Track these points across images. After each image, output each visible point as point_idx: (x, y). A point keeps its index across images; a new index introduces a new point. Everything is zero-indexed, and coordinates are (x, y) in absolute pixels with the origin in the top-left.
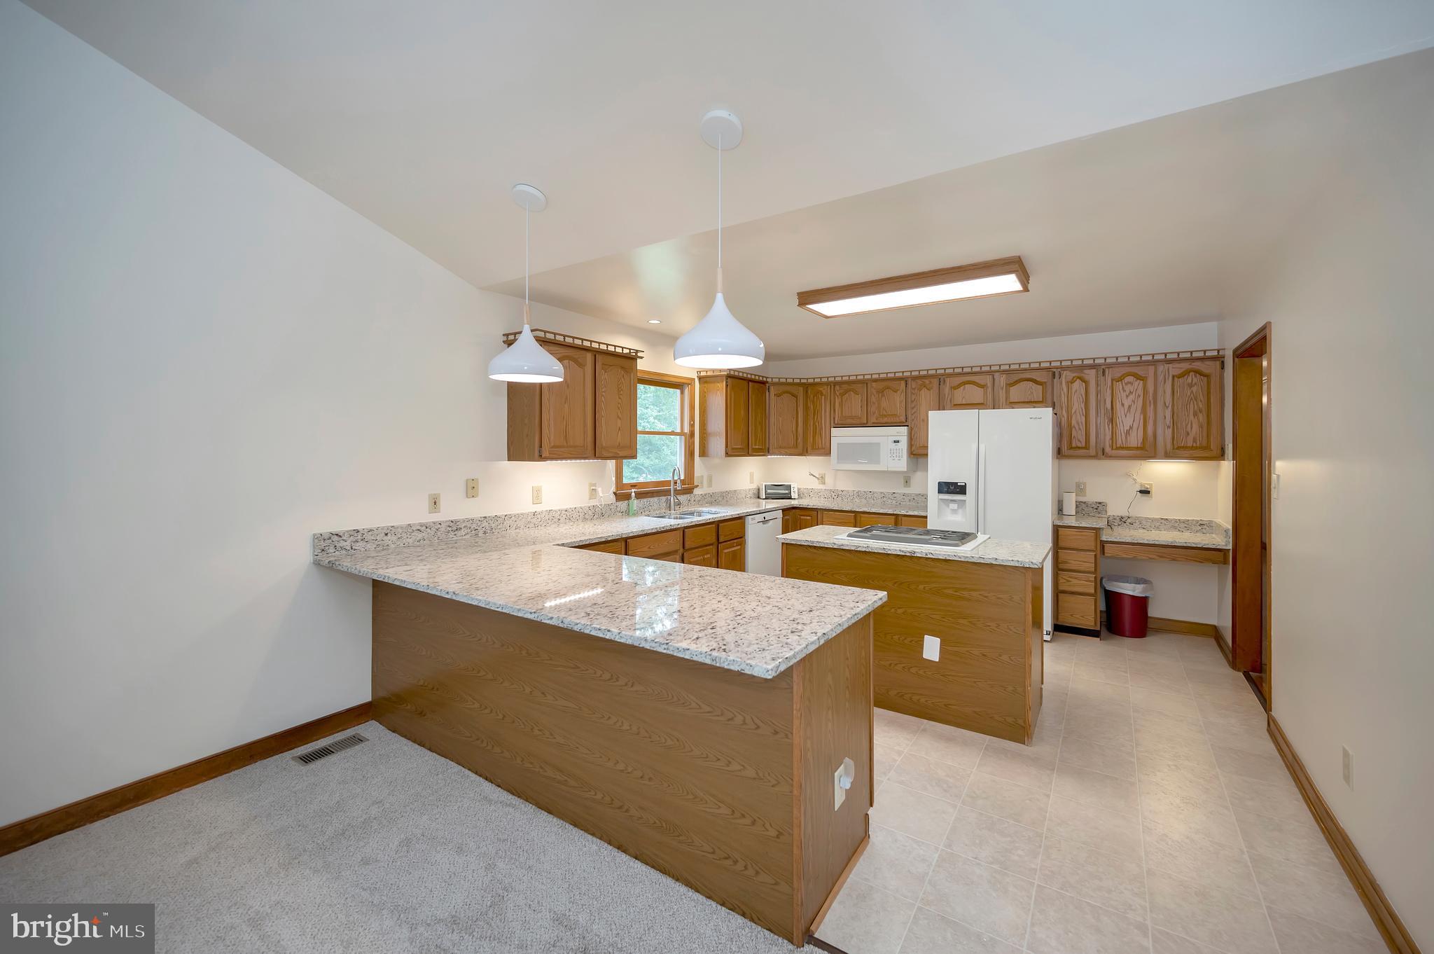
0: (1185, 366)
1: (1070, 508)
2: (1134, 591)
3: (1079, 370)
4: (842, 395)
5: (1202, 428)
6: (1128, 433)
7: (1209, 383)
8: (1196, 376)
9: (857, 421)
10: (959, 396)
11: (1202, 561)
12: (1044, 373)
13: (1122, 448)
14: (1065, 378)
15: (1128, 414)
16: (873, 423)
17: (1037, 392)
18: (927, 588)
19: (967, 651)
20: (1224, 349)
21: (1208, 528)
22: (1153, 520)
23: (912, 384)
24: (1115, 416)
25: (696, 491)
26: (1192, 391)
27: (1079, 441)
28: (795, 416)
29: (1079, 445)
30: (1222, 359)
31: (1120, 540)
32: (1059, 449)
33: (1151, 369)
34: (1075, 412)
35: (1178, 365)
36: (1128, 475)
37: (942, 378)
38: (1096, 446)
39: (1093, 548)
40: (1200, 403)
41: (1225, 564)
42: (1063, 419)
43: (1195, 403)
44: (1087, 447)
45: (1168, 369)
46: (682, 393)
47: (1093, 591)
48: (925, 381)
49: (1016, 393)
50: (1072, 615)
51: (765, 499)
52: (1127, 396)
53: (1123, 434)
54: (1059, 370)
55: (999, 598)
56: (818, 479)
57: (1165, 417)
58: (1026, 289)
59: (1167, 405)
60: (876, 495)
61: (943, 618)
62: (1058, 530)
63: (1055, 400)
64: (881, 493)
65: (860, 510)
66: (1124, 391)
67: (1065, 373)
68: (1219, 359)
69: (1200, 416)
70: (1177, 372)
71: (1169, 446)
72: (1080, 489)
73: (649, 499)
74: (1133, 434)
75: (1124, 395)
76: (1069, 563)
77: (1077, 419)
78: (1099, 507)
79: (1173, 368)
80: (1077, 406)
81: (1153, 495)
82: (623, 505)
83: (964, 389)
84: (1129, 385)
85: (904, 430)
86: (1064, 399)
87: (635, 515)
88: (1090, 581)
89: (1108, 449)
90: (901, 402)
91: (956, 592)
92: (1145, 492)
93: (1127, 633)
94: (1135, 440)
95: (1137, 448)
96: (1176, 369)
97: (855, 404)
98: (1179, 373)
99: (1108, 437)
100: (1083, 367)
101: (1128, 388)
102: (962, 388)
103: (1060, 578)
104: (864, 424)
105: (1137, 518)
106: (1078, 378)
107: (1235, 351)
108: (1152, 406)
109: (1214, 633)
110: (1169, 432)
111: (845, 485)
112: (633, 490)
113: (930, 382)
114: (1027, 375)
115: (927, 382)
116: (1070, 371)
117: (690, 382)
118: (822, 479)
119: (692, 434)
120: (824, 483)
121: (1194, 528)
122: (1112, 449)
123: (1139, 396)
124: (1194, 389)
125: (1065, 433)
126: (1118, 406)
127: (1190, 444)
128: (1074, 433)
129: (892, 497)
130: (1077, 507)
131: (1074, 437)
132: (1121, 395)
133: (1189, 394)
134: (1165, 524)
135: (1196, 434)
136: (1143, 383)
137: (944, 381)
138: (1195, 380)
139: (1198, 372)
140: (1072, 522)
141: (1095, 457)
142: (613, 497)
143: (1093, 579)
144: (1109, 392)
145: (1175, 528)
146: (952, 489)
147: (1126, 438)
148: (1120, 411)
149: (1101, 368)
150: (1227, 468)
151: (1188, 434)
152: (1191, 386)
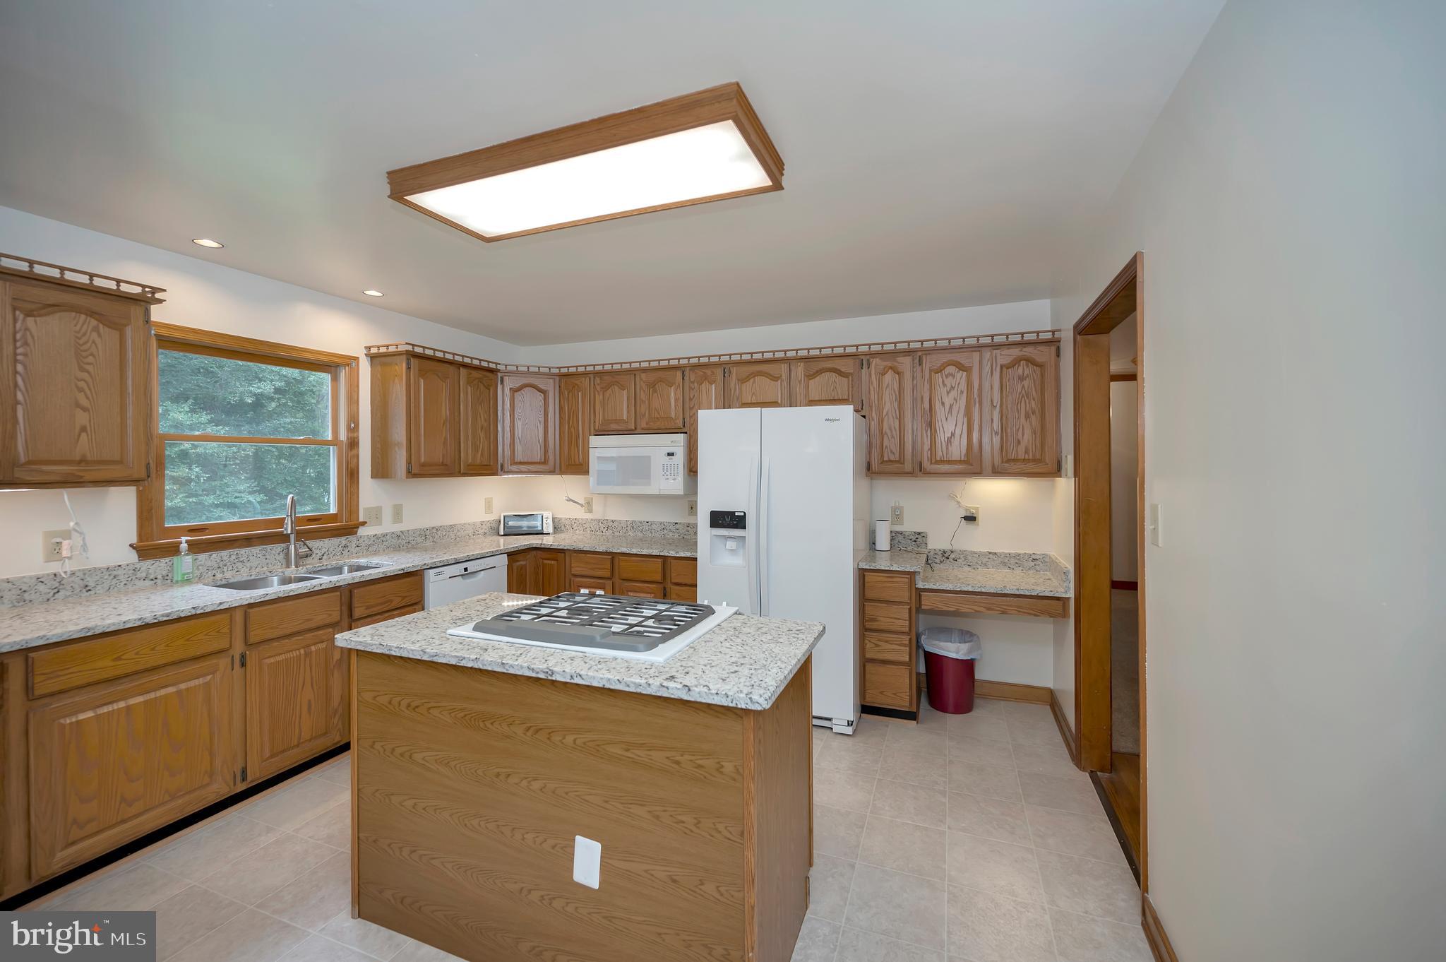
0: (1015, 352)
1: (883, 542)
2: (957, 653)
3: (891, 356)
4: (605, 389)
5: (1035, 434)
6: (949, 441)
7: (1042, 375)
8: (1028, 366)
9: (622, 427)
10: (748, 391)
11: (1037, 613)
12: (850, 361)
13: (942, 462)
14: (875, 367)
15: (950, 415)
16: (643, 429)
17: (842, 386)
18: (578, 742)
19: (646, 871)
20: (1060, 330)
21: (1041, 565)
22: (980, 554)
23: (690, 376)
24: (933, 420)
25: (362, 531)
26: (1023, 386)
27: (891, 451)
28: (542, 420)
29: (892, 458)
30: (1058, 344)
31: (939, 588)
32: (868, 463)
33: (976, 356)
34: (887, 413)
35: (1006, 352)
36: (952, 497)
37: (727, 367)
38: (912, 459)
39: (906, 600)
40: (1033, 403)
41: (1065, 617)
42: (873, 423)
43: (1027, 401)
44: (901, 461)
45: (996, 357)
46: (335, 379)
47: (907, 659)
48: (706, 371)
49: (817, 386)
50: (882, 693)
51: (504, 535)
52: (948, 393)
53: (944, 443)
54: (868, 357)
55: (700, 766)
56: (582, 505)
57: (992, 420)
58: (777, 186)
59: (995, 405)
60: (654, 526)
61: (606, 802)
62: (864, 576)
63: (864, 398)
64: (661, 523)
65: (618, 551)
66: (944, 385)
67: (875, 362)
68: (1054, 343)
69: (1033, 418)
70: (1006, 361)
71: (997, 460)
72: (897, 515)
73: (237, 551)
74: (956, 442)
75: (944, 390)
76: (877, 621)
77: (891, 423)
78: (919, 538)
79: (1001, 355)
80: (889, 406)
81: (980, 523)
82: (158, 566)
83: (754, 382)
84: (951, 378)
85: (680, 438)
86: (874, 397)
87: (187, 581)
88: (904, 645)
89: (926, 464)
90: (676, 400)
91: (627, 750)
92: (970, 519)
93: (951, 708)
94: (958, 450)
95: (960, 462)
96: (1005, 356)
97: (621, 404)
98: (1009, 361)
99: (927, 447)
100: (895, 353)
101: (949, 381)
102: (752, 380)
103: (867, 641)
104: (633, 430)
105: (963, 552)
106: (891, 368)
107: (1076, 327)
108: (977, 405)
109: (1050, 699)
110: (997, 440)
111: (617, 513)
112: (184, 539)
113: (712, 372)
114: (829, 364)
115: (709, 372)
116: (881, 359)
117: (349, 362)
118: (589, 505)
119: (353, 444)
120: (591, 512)
121: (1026, 564)
122: (931, 463)
123: (962, 392)
124: (1026, 383)
125: (876, 442)
126: (938, 405)
127: (1021, 456)
128: (886, 443)
129: (673, 529)
130: (892, 539)
131: (886, 447)
132: (941, 391)
133: (1019, 390)
134: (994, 560)
135: (1028, 441)
136: (967, 375)
137: (730, 372)
138: (1026, 372)
139: (1030, 361)
140: (883, 563)
141: (911, 474)
142: (133, 556)
143: (907, 642)
144: (927, 386)
145: (1004, 564)
146: (727, 520)
147: (947, 448)
148: (940, 413)
149: (917, 353)
150: (1065, 487)
151: (1019, 442)
152: (1022, 379)
